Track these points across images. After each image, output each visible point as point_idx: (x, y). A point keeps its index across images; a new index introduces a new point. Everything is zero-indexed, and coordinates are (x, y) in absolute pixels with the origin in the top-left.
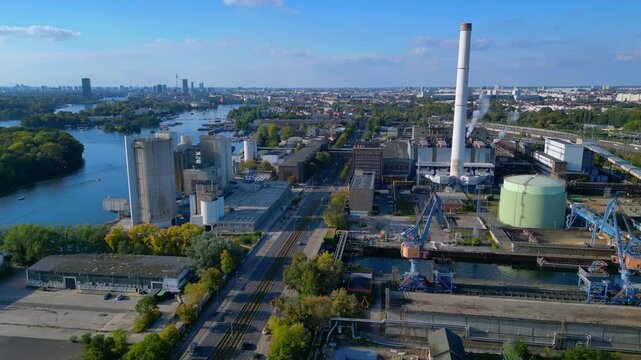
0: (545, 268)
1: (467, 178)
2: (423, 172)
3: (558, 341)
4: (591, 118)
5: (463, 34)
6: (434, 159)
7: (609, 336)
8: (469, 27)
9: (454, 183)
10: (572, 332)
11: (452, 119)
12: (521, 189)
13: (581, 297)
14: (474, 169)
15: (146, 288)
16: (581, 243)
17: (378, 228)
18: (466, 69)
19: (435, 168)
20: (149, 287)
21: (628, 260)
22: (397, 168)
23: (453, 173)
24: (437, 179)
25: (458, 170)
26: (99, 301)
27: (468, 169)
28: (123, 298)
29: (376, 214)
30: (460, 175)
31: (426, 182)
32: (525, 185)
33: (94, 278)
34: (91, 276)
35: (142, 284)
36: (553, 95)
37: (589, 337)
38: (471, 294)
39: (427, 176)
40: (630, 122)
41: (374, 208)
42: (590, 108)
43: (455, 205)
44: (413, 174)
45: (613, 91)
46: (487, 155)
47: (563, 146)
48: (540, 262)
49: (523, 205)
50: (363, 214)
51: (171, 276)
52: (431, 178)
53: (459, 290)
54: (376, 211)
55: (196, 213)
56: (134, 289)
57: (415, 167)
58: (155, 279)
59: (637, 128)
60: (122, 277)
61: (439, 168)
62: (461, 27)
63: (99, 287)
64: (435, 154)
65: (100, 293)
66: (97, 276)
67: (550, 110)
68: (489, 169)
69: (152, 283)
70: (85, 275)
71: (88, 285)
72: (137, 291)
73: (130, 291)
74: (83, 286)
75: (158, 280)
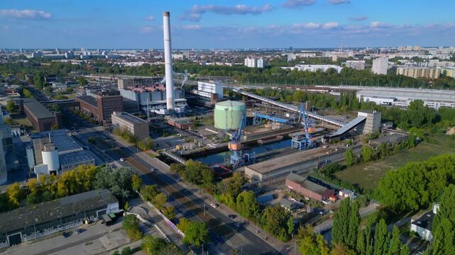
1: (179, 109)
2: (149, 108)
3: (318, 166)
5: (165, 19)
6: (151, 100)
7: (330, 158)
8: (168, 14)
9: (172, 113)
10: (322, 160)
13: (296, 150)
15: (92, 218)
16: (266, 130)
19: (155, 105)
20: (95, 216)
21: (310, 129)
22: (130, 108)
23: (169, 107)
24: (162, 112)
25: (172, 104)
27: (176, 103)
29: (154, 138)
30: (174, 107)
31: (153, 115)
33: (41, 227)
34: (37, 225)
35: (88, 216)
38: (261, 161)
39: (152, 111)
41: (151, 135)
43: (189, 125)
46: (180, 94)
47: (213, 85)
49: (232, 117)
51: (111, 202)
52: (157, 112)
55: (36, 165)
56: (81, 223)
57: (141, 106)
58: (98, 209)
59: (205, 74)
60: (70, 216)
61: (158, 105)
62: (164, 14)
63: (47, 232)
64: (151, 96)
65: (55, 235)
66: (42, 224)
67: (149, 65)
68: (184, 102)
69: (97, 212)
70: (33, 226)
71: (35, 235)
72: (84, 222)
73: (80, 225)
74: (30, 238)
75: (102, 208)
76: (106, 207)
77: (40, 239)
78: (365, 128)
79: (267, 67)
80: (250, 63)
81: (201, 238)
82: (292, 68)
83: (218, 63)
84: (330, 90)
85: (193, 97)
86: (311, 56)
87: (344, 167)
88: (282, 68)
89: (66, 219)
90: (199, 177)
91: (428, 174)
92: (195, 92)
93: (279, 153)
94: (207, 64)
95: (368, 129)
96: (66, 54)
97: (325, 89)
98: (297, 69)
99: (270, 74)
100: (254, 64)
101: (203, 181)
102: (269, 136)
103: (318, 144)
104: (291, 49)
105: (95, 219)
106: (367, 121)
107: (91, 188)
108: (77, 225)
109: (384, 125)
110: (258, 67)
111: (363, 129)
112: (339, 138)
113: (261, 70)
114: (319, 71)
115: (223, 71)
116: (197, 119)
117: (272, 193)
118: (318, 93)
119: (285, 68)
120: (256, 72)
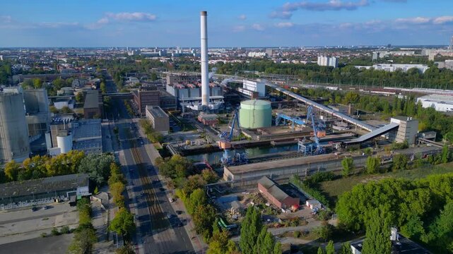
0: (276, 146)
1: (212, 106)
2: (186, 104)
3: (307, 173)
4: (247, 67)
5: (202, 18)
6: (189, 96)
8: (205, 13)
9: (205, 109)
10: (312, 167)
11: (200, 71)
12: (252, 107)
13: (302, 154)
14: (213, 100)
15: (63, 197)
16: (286, 131)
17: (182, 139)
18: (206, 39)
19: (191, 101)
20: (65, 196)
21: (318, 133)
22: (168, 103)
23: (204, 103)
24: (196, 108)
25: (207, 101)
26: (30, 213)
27: (211, 100)
28: (48, 208)
29: (173, 132)
30: (208, 104)
31: (188, 110)
32: (254, 105)
33: (16, 199)
34: (13, 198)
35: (59, 195)
36: (215, 53)
37: (319, 168)
38: (255, 162)
39: (188, 107)
40: (267, 69)
41: (171, 129)
42: (240, 61)
43: (214, 121)
44: (179, 107)
45: (243, 50)
46: (218, 91)
47: (255, 83)
48: (273, 143)
49: (254, 116)
50: (166, 133)
51: (82, 185)
52: (191, 107)
53: (250, 161)
54: (172, 130)
55: (52, 147)
56: (53, 200)
57: (179, 102)
58: (70, 190)
59: (271, 72)
60: (43, 193)
61: (194, 101)
62: (201, 13)
63: (22, 205)
64: (189, 93)
65: (27, 208)
66: (17, 197)
67: (223, 63)
68: (221, 99)
69: (67, 193)
70: (9, 198)
71: (11, 206)
72: (55, 201)
73: (50, 202)
74: (7, 207)
75: (72, 190)
76: (76, 189)
77: (14, 210)
78: (397, 136)
79: (340, 66)
80: (322, 61)
81: (124, 228)
82: (368, 68)
83: (294, 61)
84: (397, 92)
85: (236, 95)
86: (407, 54)
87: (340, 177)
88: (357, 67)
89: (39, 196)
90: (173, 171)
91: (402, 194)
92: (240, 90)
93: (281, 156)
94: (283, 62)
95: (400, 138)
96: (160, 53)
97: (392, 91)
98: (373, 69)
99: (339, 73)
100: (326, 62)
101: (176, 176)
102: (285, 138)
103: (328, 151)
104: (389, 46)
105: (66, 199)
106: (399, 129)
107: (76, 171)
108: (48, 202)
109: (424, 135)
110: (330, 65)
111: (395, 137)
112: (359, 145)
113: (331, 68)
114: (398, 71)
115: (289, 70)
116: (228, 116)
117: (239, 194)
118: (382, 95)
119: (359, 67)
120: (325, 71)
